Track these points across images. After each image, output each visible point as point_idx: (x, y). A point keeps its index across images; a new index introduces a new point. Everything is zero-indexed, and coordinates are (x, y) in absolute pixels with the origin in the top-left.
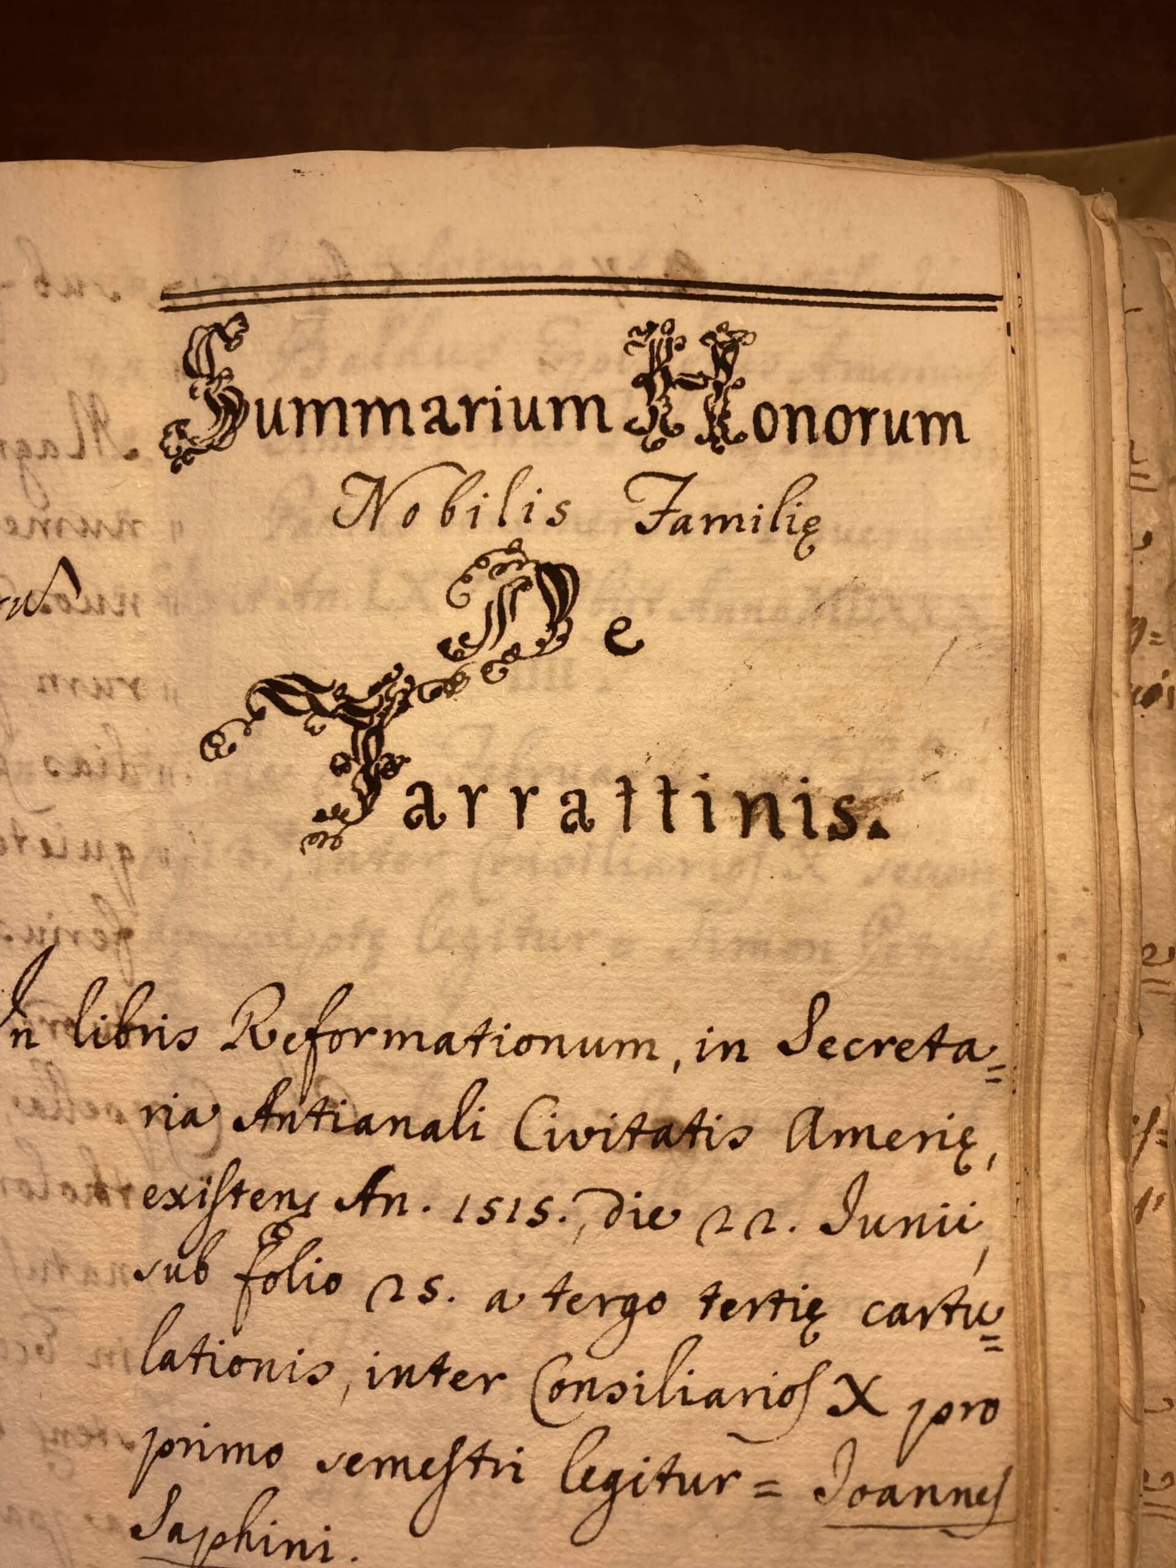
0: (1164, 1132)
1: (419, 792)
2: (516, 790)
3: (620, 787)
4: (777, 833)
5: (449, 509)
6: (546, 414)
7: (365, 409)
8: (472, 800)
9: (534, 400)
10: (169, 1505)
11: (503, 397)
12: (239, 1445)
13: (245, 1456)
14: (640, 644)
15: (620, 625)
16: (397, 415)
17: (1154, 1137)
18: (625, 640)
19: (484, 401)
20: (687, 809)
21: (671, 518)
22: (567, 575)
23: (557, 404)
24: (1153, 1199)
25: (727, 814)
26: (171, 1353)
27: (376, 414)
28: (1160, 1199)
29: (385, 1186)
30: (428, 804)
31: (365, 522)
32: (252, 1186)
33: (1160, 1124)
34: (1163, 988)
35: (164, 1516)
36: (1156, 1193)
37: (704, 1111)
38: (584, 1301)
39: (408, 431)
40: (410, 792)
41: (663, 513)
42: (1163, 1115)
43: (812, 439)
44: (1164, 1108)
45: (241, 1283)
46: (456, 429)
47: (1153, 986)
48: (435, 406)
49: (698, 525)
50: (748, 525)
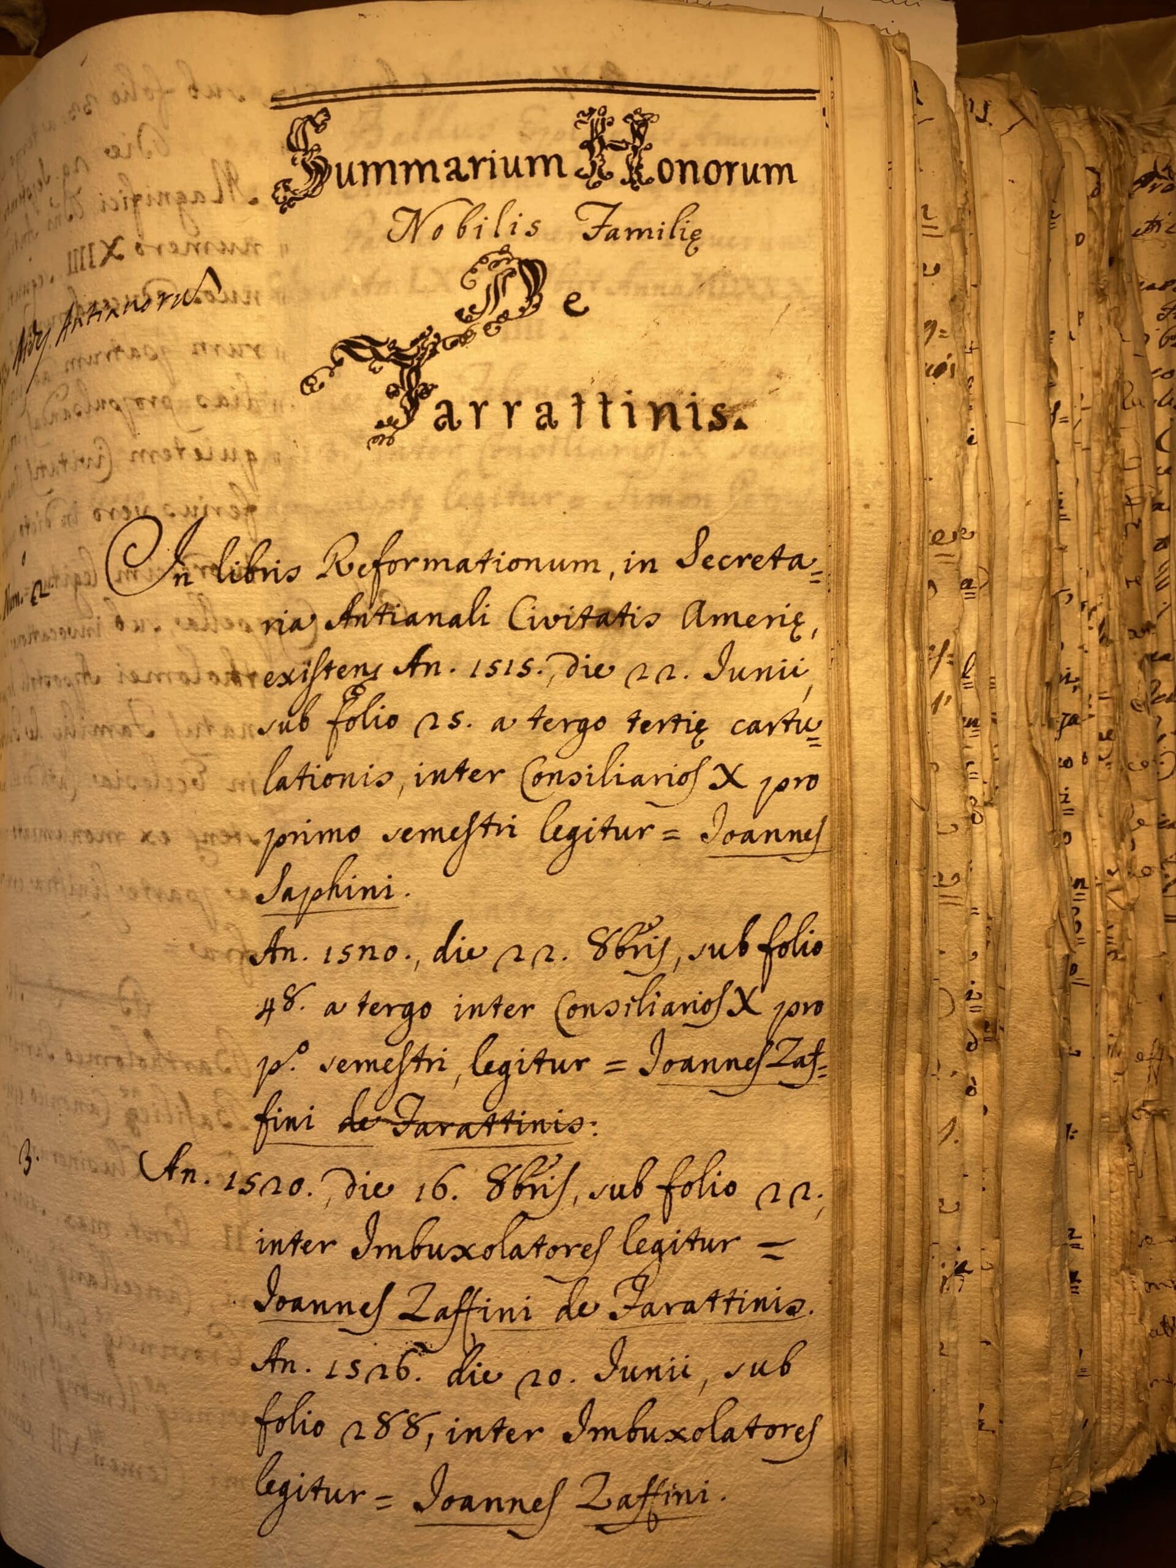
0: (951, 656)
1: (444, 406)
2: (507, 404)
3: (575, 400)
4: (675, 427)
5: (462, 227)
6: (524, 167)
7: (408, 167)
8: (478, 411)
9: (517, 158)
10: (283, 877)
11: (497, 157)
12: (330, 831)
13: (335, 837)
14: (587, 309)
15: (574, 297)
16: (428, 170)
17: (945, 659)
18: (577, 307)
19: (484, 159)
20: (618, 413)
21: (606, 230)
22: (539, 266)
23: (532, 161)
24: (944, 699)
25: (643, 415)
26: (284, 778)
27: (415, 170)
28: (949, 698)
29: (426, 657)
30: (450, 414)
31: (408, 238)
32: (338, 663)
33: (950, 650)
34: (950, 559)
35: (279, 885)
36: (946, 694)
37: (629, 604)
38: (554, 723)
39: (436, 180)
40: (438, 407)
41: (601, 227)
42: (952, 645)
43: (696, 181)
44: (952, 641)
45: (331, 726)
46: (466, 177)
47: (943, 558)
48: (453, 164)
49: (622, 234)
50: (655, 234)
